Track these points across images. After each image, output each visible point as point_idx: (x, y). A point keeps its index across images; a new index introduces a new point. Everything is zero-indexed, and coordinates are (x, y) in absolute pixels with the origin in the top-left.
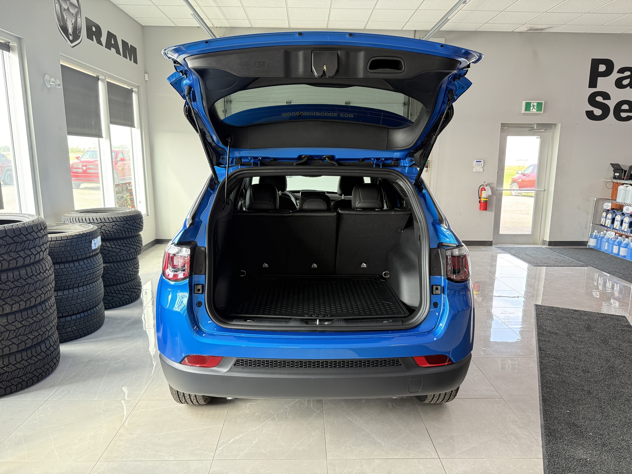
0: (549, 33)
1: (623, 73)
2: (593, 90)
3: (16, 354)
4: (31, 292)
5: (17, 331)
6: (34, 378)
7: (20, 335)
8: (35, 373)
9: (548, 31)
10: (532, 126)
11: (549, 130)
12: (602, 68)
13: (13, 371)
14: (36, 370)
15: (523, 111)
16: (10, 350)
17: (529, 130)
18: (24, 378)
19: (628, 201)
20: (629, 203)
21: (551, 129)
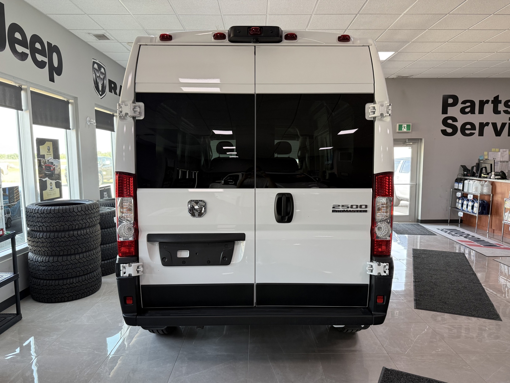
0: (412, 78)
1: (465, 104)
2: (445, 116)
3: (83, 277)
4: (91, 242)
5: (84, 263)
6: (90, 291)
7: (85, 266)
8: (91, 288)
9: (411, 77)
10: (405, 141)
11: (417, 143)
12: (450, 101)
13: (81, 286)
14: (91, 287)
15: (397, 131)
16: (80, 273)
17: (403, 143)
18: (85, 290)
19: (470, 191)
20: (471, 193)
21: (418, 142)
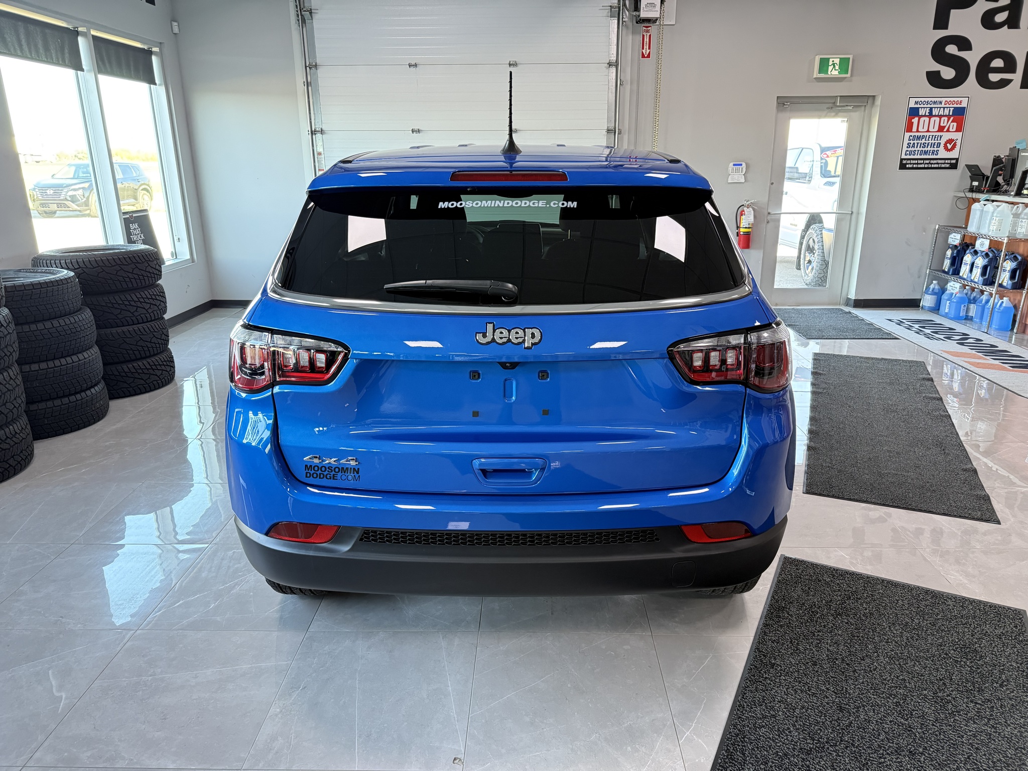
1: (997, 2)
2: (942, 33)
10: (833, 101)
15: (816, 74)
17: (828, 108)
19: (984, 231)
20: (985, 234)
21: (865, 106)
